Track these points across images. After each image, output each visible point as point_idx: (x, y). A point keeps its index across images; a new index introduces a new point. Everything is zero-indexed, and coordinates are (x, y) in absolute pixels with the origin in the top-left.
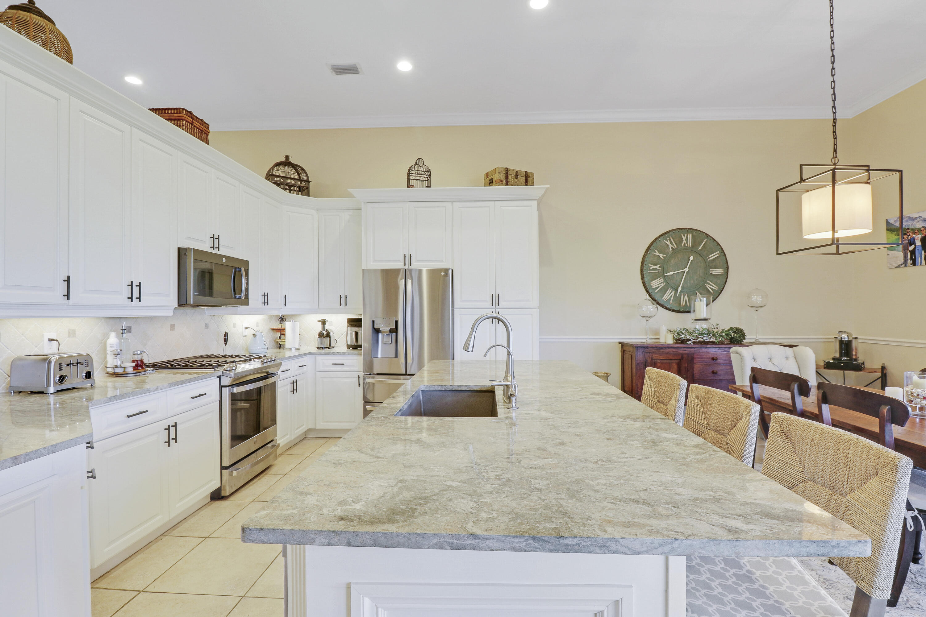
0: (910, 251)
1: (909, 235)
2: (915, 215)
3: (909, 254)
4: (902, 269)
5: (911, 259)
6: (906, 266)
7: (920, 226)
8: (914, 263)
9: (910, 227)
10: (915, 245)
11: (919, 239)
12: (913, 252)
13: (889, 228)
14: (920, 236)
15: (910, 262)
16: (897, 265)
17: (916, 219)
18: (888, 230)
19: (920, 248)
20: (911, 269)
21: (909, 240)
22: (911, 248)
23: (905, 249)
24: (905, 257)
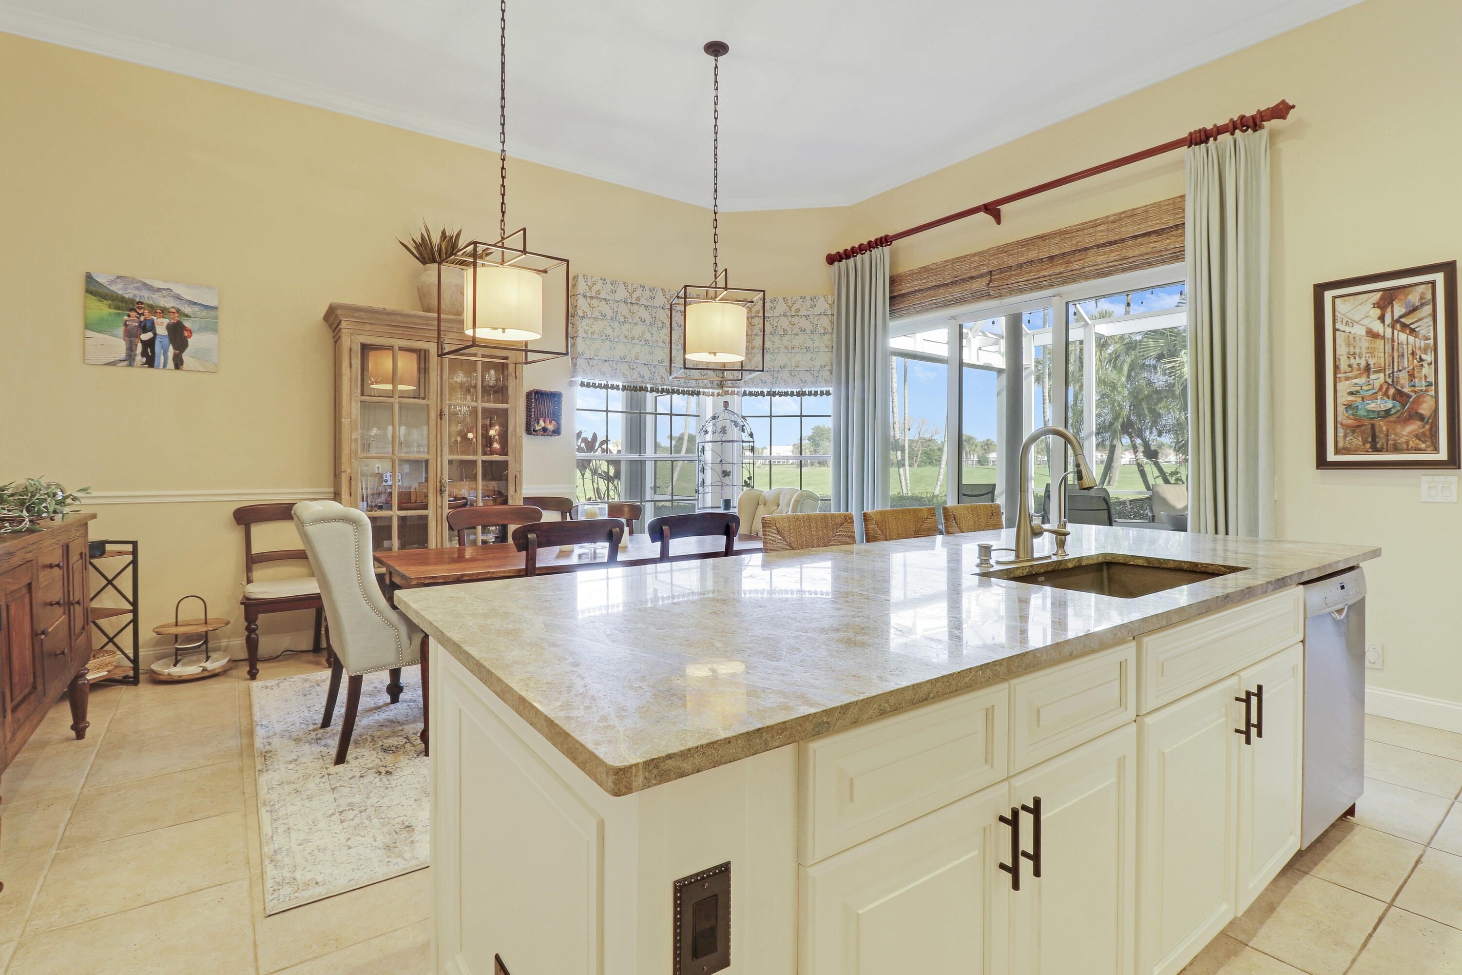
0: (144, 343)
1: (142, 314)
2: (158, 284)
3: (140, 346)
4: (123, 371)
5: (144, 353)
6: (130, 365)
7: (168, 305)
8: (150, 362)
9: (146, 301)
10: (155, 334)
11: (165, 325)
12: (149, 345)
13: (91, 288)
14: (166, 321)
15: (140, 359)
16: (111, 360)
17: (159, 290)
18: (88, 291)
19: (167, 340)
20: (140, 373)
21: (141, 322)
22: (146, 336)
23: (130, 335)
24: (131, 349)
